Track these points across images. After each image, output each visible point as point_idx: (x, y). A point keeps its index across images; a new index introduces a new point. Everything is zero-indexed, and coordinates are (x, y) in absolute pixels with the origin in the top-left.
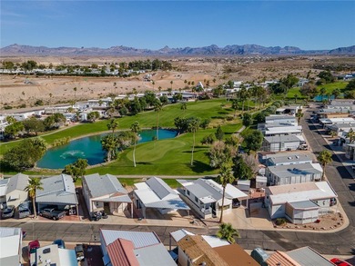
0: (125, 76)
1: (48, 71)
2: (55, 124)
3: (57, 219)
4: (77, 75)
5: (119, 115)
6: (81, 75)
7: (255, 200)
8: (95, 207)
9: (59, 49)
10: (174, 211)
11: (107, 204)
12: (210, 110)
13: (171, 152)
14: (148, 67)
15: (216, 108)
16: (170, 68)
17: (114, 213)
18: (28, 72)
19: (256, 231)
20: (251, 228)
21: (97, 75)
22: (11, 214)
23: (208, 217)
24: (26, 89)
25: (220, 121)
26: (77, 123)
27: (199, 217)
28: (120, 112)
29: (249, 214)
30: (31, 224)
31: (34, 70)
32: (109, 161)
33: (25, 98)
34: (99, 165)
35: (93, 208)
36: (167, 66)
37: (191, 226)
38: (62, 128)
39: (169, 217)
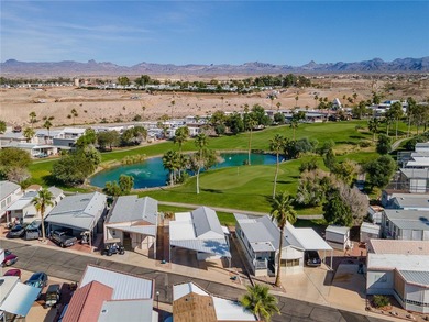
0: (245, 92)
1: (162, 87)
2: (133, 139)
3: (65, 247)
4: (190, 91)
5: (214, 133)
6: (195, 91)
7: (350, 260)
8: (110, 237)
9: (187, 66)
10: (216, 258)
11: (127, 235)
12: (340, 133)
13: (257, 180)
14: (278, 83)
15: (349, 131)
16: (308, 85)
17: (136, 249)
18: (141, 87)
19: (331, 310)
20: (324, 303)
21: (212, 92)
22: (20, 233)
23: (262, 273)
24: (128, 104)
25: (350, 147)
26: (164, 141)
27: (248, 272)
28: (216, 130)
29: (331, 280)
30: (34, 248)
31: (148, 86)
32: (172, 185)
33: (125, 113)
34: (158, 188)
35: (108, 238)
36: (305, 82)
37: (231, 283)
38: (144, 144)
39: (205, 265)
